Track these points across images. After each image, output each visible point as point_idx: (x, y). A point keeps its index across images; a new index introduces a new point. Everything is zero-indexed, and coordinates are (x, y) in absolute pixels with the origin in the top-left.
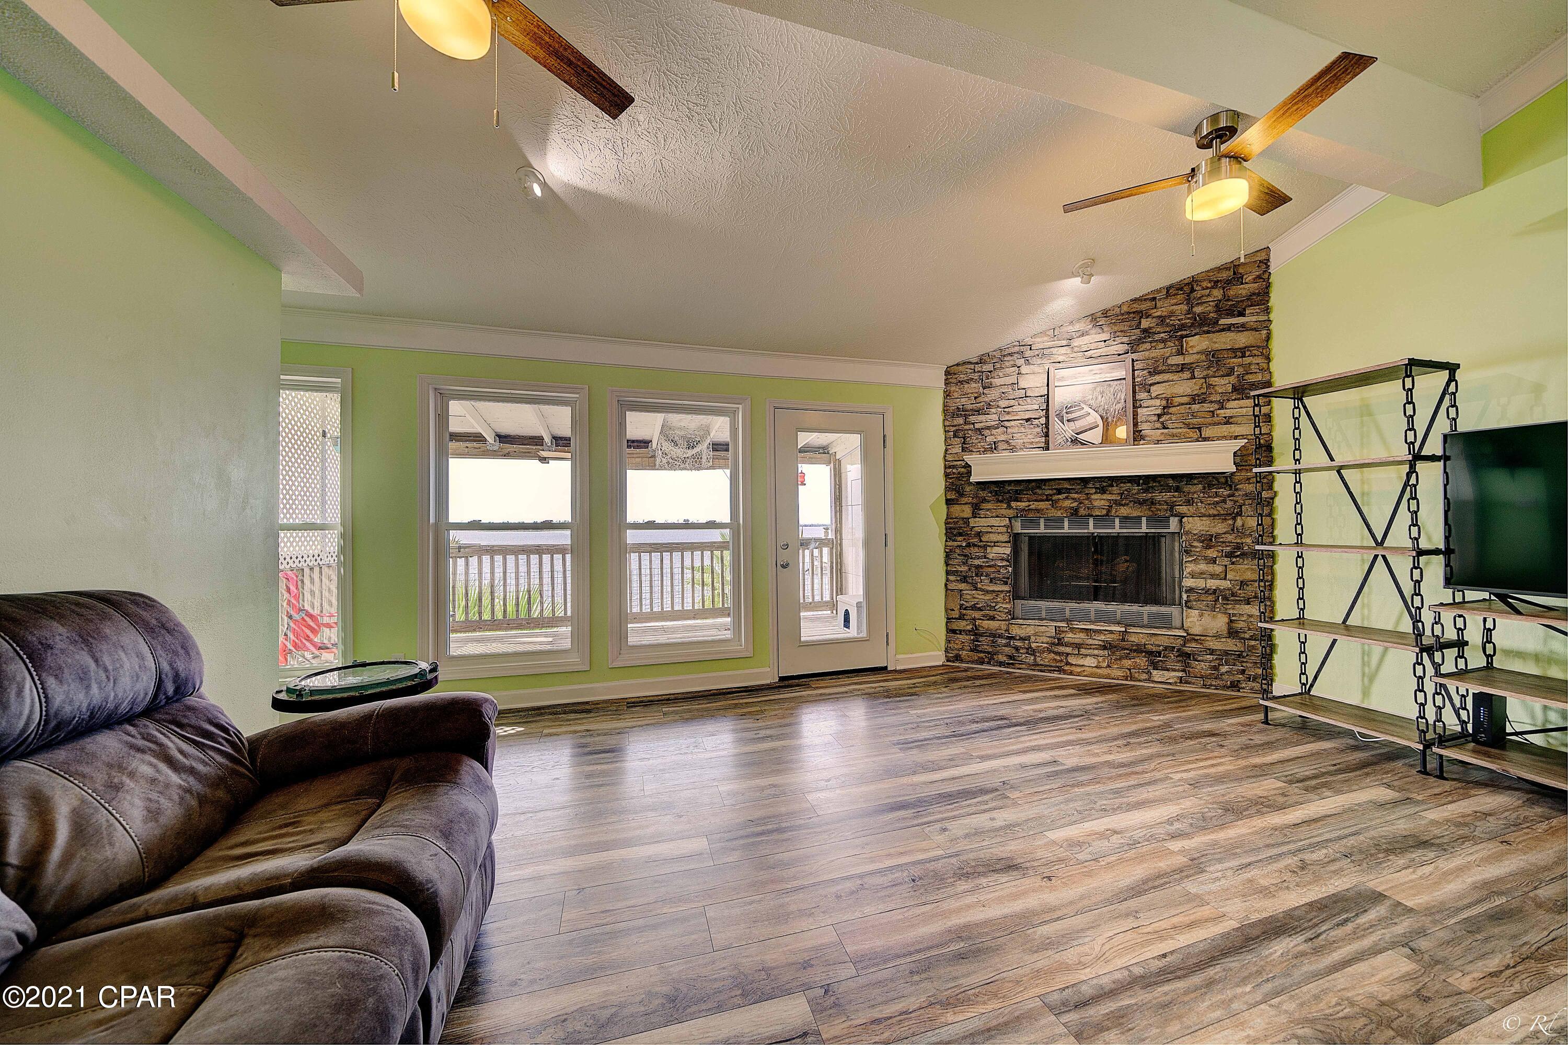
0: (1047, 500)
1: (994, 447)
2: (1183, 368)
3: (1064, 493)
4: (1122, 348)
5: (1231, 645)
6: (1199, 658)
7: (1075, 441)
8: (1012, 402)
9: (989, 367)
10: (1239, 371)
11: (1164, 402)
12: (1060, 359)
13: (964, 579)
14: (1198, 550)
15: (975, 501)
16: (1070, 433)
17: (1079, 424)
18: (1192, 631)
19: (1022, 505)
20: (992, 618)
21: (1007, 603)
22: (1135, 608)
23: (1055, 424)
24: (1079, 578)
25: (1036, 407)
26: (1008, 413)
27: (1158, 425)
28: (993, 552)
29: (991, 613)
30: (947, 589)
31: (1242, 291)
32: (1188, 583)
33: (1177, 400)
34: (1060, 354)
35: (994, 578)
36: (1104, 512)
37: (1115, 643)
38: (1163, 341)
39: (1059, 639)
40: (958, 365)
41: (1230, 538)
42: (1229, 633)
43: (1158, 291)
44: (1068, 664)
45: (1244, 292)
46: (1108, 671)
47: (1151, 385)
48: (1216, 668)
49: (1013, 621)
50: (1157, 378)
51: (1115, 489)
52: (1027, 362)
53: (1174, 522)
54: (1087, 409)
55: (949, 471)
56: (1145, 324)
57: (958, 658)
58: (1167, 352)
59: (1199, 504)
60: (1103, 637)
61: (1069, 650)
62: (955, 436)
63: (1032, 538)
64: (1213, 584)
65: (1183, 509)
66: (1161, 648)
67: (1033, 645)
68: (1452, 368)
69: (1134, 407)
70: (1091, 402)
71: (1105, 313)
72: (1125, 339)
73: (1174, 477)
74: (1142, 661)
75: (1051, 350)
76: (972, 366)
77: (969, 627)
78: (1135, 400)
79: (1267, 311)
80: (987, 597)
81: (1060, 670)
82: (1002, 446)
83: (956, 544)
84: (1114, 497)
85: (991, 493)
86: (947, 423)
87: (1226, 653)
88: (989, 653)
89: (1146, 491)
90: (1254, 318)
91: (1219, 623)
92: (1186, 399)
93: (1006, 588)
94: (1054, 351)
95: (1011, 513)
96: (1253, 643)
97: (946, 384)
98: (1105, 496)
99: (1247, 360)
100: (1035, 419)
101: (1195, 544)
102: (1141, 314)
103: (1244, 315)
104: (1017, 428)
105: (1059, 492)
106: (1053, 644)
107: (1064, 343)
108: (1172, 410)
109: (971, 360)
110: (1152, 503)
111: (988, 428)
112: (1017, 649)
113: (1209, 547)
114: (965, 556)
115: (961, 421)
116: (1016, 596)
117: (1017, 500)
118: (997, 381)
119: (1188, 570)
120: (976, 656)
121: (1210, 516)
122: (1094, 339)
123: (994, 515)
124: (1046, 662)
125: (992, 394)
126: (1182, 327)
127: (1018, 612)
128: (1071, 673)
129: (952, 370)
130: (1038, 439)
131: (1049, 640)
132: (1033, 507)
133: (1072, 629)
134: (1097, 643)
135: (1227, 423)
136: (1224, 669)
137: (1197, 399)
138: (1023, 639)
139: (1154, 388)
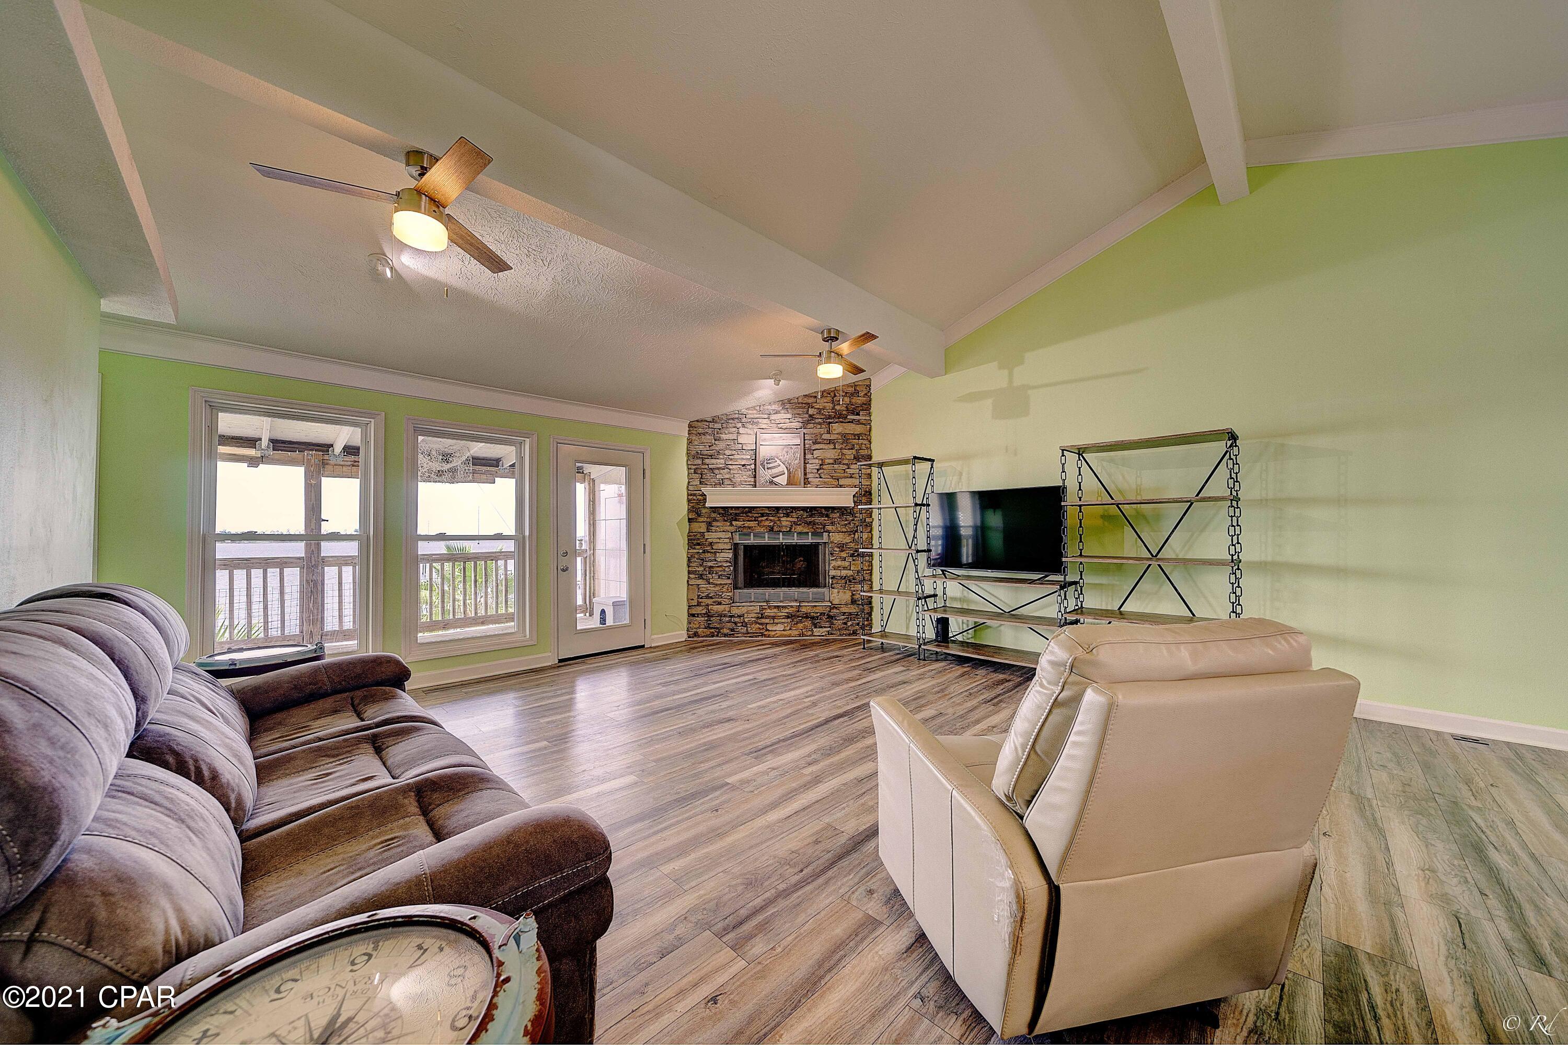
0: (755, 521)
1: (721, 483)
2: (830, 442)
3: (765, 516)
5: (853, 609)
6: (838, 618)
7: (771, 482)
8: (734, 453)
9: (718, 426)
10: (857, 447)
11: (820, 462)
12: (764, 426)
13: (701, 577)
14: (837, 553)
15: (708, 520)
16: (768, 477)
17: (774, 472)
18: (834, 603)
19: (739, 523)
20: (720, 604)
21: (729, 592)
22: (805, 590)
23: (761, 471)
24: (773, 573)
25: (749, 457)
26: (731, 459)
27: (818, 476)
28: (721, 557)
29: (719, 600)
30: (688, 585)
31: (859, 400)
32: (832, 573)
33: (827, 461)
34: (764, 423)
35: (721, 575)
36: (788, 529)
37: (793, 614)
38: (820, 424)
39: (762, 614)
40: (697, 421)
41: (852, 545)
42: (852, 602)
43: (818, 393)
44: (767, 630)
45: (859, 402)
46: (790, 632)
47: (814, 450)
48: (845, 623)
49: (733, 605)
50: (817, 446)
51: (794, 515)
52: (743, 426)
53: (825, 534)
54: (778, 462)
55: (690, 497)
56: (811, 411)
57: (696, 634)
58: (822, 431)
59: (838, 525)
60: (787, 611)
61: (767, 621)
62: (695, 473)
63: (746, 547)
64: (844, 573)
65: (829, 528)
66: (818, 614)
67: (746, 620)
68: (933, 461)
69: (805, 463)
70: (781, 457)
71: (789, 401)
72: (800, 420)
73: (826, 508)
74: (808, 623)
75: (758, 420)
76: (707, 424)
77: (704, 612)
78: (805, 459)
79: (870, 414)
80: (717, 588)
81: (763, 635)
82: (726, 482)
83: (695, 551)
84: (793, 520)
85: (720, 515)
86: (689, 463)
87: (850, 614)
88: (717, 628)
89: (811, 516)
90: (864, 418)
91: (847, 596)
92: (831, 461)
93: (729, 581)
94: (760, 420)
95: (732, 529)
96: (863, 606)
97: (689, 434)
98: (789, 519)
99: (861, 441)
100: (748, 465)
101: (836, 549)
102: (809, 405)
103: (859, 415)
104: (736, 471)
105: (762, 515)
106: (758, 618)
107: (766, 416)
108: (824, 467)
109: (707, 419)
110: (814, 524)
111: (718, 469)
112: (735, 623)
113: (842, 551)
114: (702, 560)
115: (699, 462)
116: (736, 587)
117: (736, 520)
118: (724, 436)
119: (832, 565)
120: (708, 632)
121: (842, 532)
122: (783, 416)
123: (721, 530)
124: (754, 630)
125: (721, 445)
126: (830, 417)
127: (737, 599)
128: (769, 637)
129: (694, 424)
130: (749, 479)
131: (755, 615)
132: (746, 525)
133: (769, 607)
134: (783, 614)
135: (851, 477)
136: (849, 623)
137: (836, 461)
138: (739, 616)
139: (815, 453)
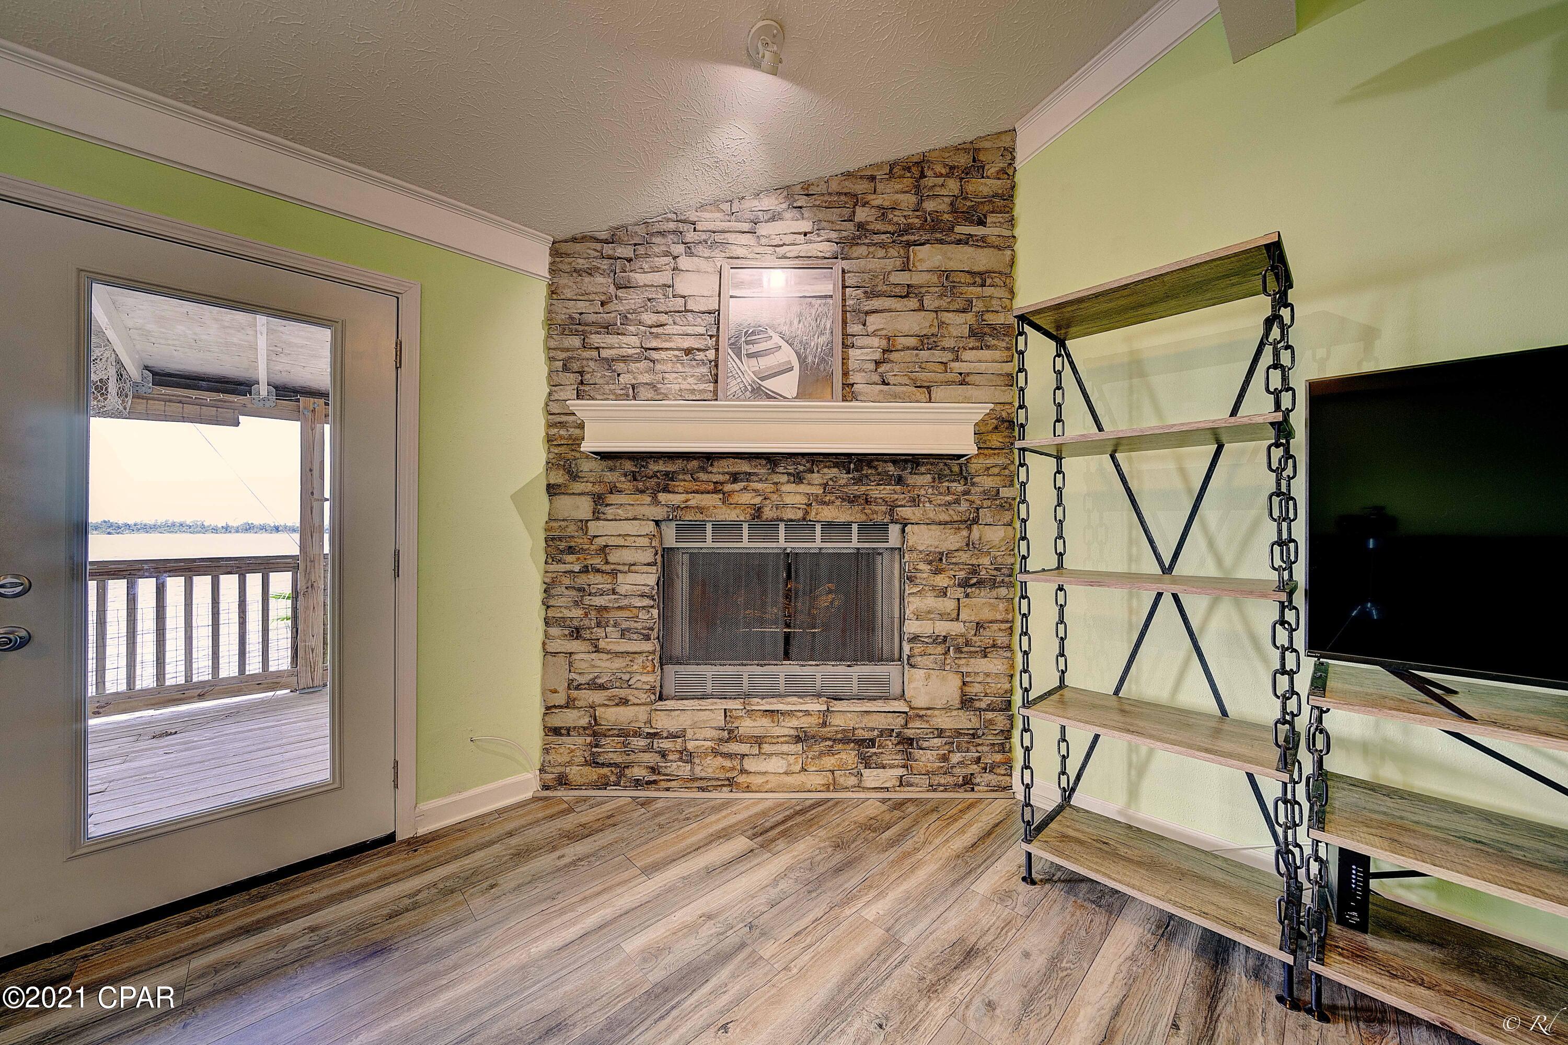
0: (715, 491)
1: (633, 392)
2: (909, 291)
3: (742, 481)
4: (828, 248)
5: (965, 721)
6: (925, 744)
7: (758, 392)
8: (663, 318)
9: (625, 251)
10: (978, 306)
11: (884, 343)
12: (740, 252)
13: (576, 633)
14: (925, 575)
15: (597, 489)
16: (749, 377)
17: (766, 362)
18: (915, 704)
19: (676, 499)
20: (624, 702)
21: (648, 673)
22: (841, 669)
23: (729, 362)
24: (762, 622)
25: (702, 330)
26: (657, 336)
27: (876, 378)
28: (627, 583)
29: (622, 693)
30: (546, 653)
31: (983, 187)
32: (912, 627)
33: (902, 341)
34: (741, 244)
35: (628, 630)
36: (800, 514)
37: (812, 732)
38: (882, 245)
39: (730, 731)
40: (574, 240)
41: (964, 557)
42: (962, 702)
43: (879, 166)
44: (743, 771)
45: (986, 191)
46: (802, 778)
47: (867, 313)
48: (945, 758)
49: (660, 705)
50: (876, 303)
51: (816, 478)
52: (690, 253)
53: (894, 530)
54: (777, 339)
55: (554, 431)
56: (862, 214)
57: (562, 781)
58: (889, 264)
59: (927, 505)
60: (795, 723)
61: (744, 748)
62: (566, 368)
63: (694, 557)
64: (943, 628)
65: (906, 512)
66: (876, 733)
67: (691, 746)
69: (844, 346)
70: (785, 329)
71: (807, 188)
72: (834, 235)
73: (895, 459)
74: (849, 756)
75: (727, 235)
76: (598, 246)
77: (584, 722)
78: (845, 335)
79: (1012, 222)
80: (619, 663)
81: (731, 783)
82: (643, 392)
83: (562, 568)
84: (814, 490)
85: (625, 475)
86: (552, 344)
87: (958, 733)
88: (616, 765)
89: (858, 481)
90: (996, 231)
91: (949, 689)
92: (912, 342)
93: (647, 646)
94: (731, 238)
95: (659, 513)
96: (990, 715)
97: (551, 271)
98: (803, 488)
99: (988, 291)
100: (699, 350)
101: (922, 566)
102: (857, 200)
103: (982, 223)
104: (670, 365)
105: (735, 478)
106: (721, 740)
107: (746, 227)
108: (894, 356)
109: (597, 235)
110: (867, 502)
111: (624, 359)
112: (663, 754)
113: (937, 572)
114: (581, 590)
115: (576, 342)
116: (666, 659)
117: (666, 490)
118: (640, 278)
119: (912, 608)
120: (593, 774)
121: (940, 523)
122: (789, 227)
123: (630, 515)
124: (709, 773)
125: (631, 300)
126: (908, 229)
127: (670, 689)
128: (748, 789)
129: (564, 248)
130: (702, 387)
131: (715, 734)
132: (692, 503)
133: (750, 713)
134: (786, 732)
135: (963, 383)
136: (956, 758)
137: (926, 342)
138: (673, 736)
139: (871, 319)
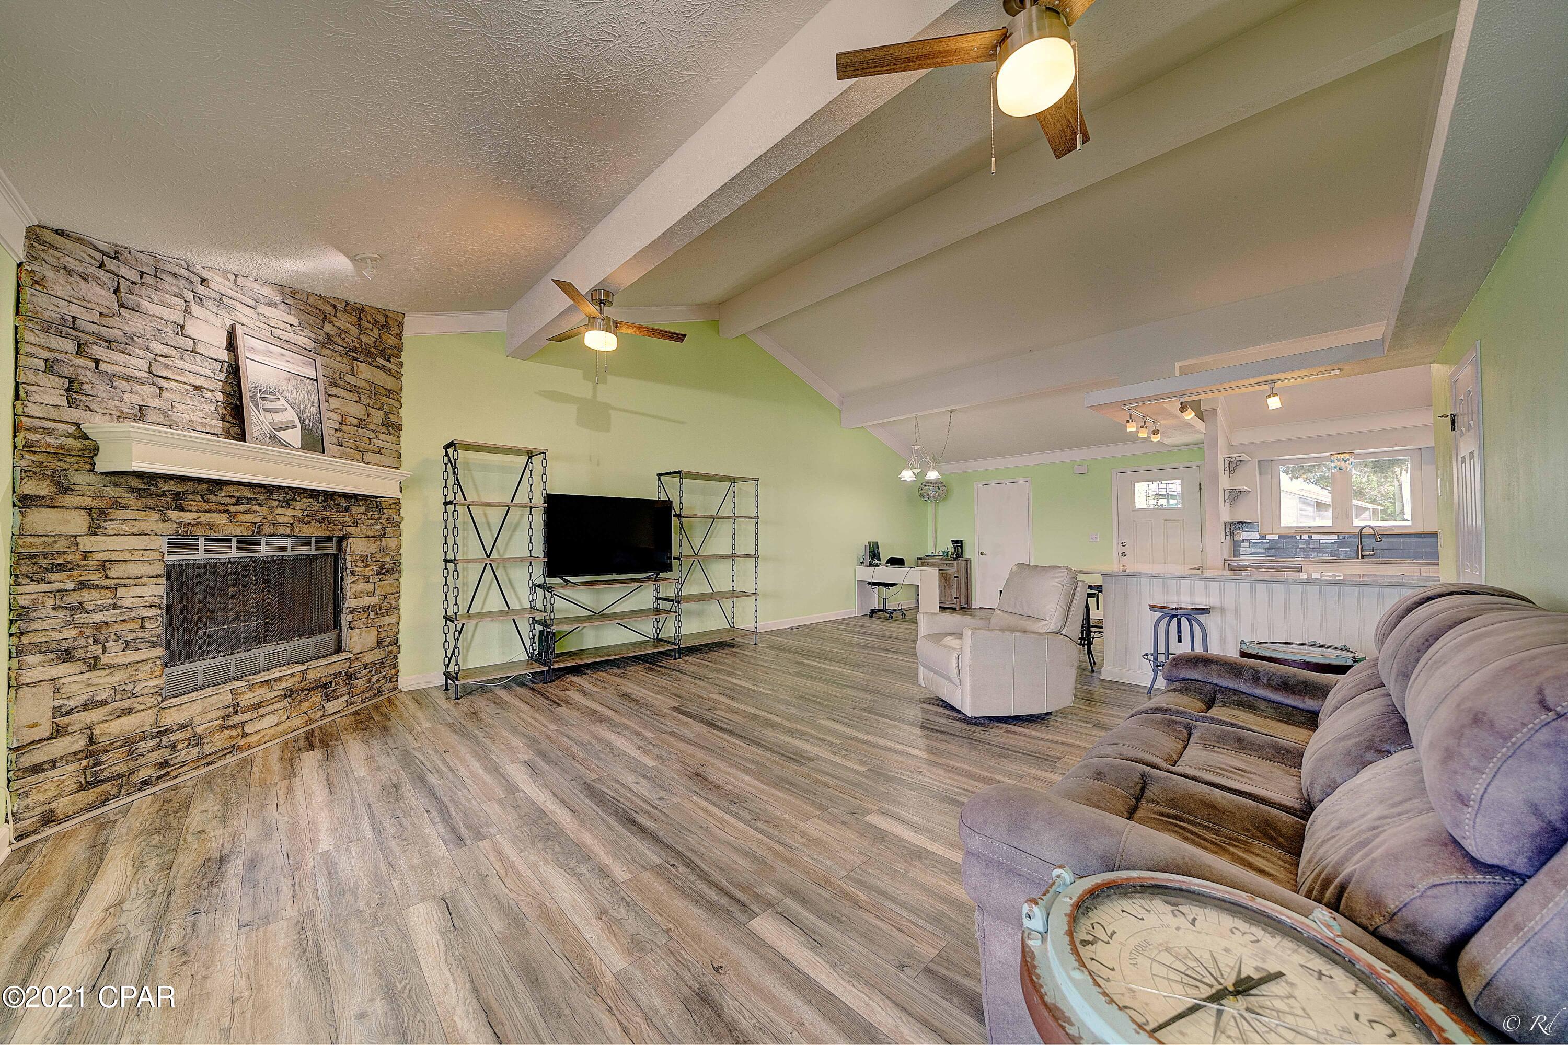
0: (225, 511)
2: (354, 389)
3: (242, 504)
5: (378, 655)
6: (359, 675)
7: (274, 439)
8: (173, 352)
9: (131, 274)
10: (386, 408)
11: (340, 418)
12: (246, 321)
13: (67, 655)
14: (360, 569)
15: (97, 503)
16: (267, 427)
17: (279, 417)
18: (355, 651)
19: (185, 516)
20: (129, 711)
21: (157, 676)
22: (303, 642)
23: (251, 412)
25: (210, 373)
26: (167, 366)
27: (335, 441)
28: (128, 597)
29: (125, 704)
30: (14, 687)
31: (388, 338)
32: (353, 603)
33: (349, 420)
34: (245, 314)
35: (135, 641)
36: (285, 531)
37: (295, 688)
38: (340, 354)
39: (236, 707)
40: (60, 233)
41: (378, 557)
42: (377, 644)
44: (244, 735)
45: (390, 342)
46: (288, 724)
47: (331, 396)
48: (370, 680)
49: (165, 704)
50: (336, 391)
51: (298, 504)
52: (198, 300)
54: (282, 401)
55: (27, 435)
58: (343, 368)
59: (362, 525)
61: (246, 717)
63: (199, 568)
64: (368, 601)
65: (351, 530)
66: (333, 676)
67: (199, 730)
70: (284, 394)
71: (294, 293)
72: (311, 335)
73: (346, 496)
74: (317, 698)
75: (234, 302)
76: (96, 255)
77: (77, 747)
78: (318, 406)
79: (401, 365)
81: (235, 749)
82: (152, 416)
83: (40, 586)
84: (299, 514)
85: (133, 492)
86: (23, 336)
87: (375, 663)
88: (119, 777)
89: (325, 508)
90: (394, 368)
91: (371, 638)
92: (355, 421)
93: (154, 652)
94: (239, 306)
95: (165, 528)
96: (390, 648)
97: (30, 256)
98: (290, 512)
99: (390, 401)
100: (208, 390)
101: (359, 564)
102: (325, 316)
103: (390, 361)
104: (179, 396)
105: (238, 501)
106: (228, 716)
107: (251, 303)
108: (344, 428)
110: (330, 522)
111: (128, 379)
112: (173, 747)
113: (366, 567)
114: (72, 609)
117: (177, 508)
118: (145, 305)
119: (353, 591)
120: (89, 797)
121: (366, 537)
122: (280, 315)
123: (135, 530)
124: (219, 746)
125: (134, 324)
126: (353, 349)
127: (174, 687)
128: (250, 747)
129: (45, 236)
130: (213, 422)
131: (221, 713)
132: (202, 520)
133: (250, 687)
134: (276, 694)
135: (379, 453)
136: (374, 680)
137: (362, 424)
138: (183, 727)
139: (331, 399)
